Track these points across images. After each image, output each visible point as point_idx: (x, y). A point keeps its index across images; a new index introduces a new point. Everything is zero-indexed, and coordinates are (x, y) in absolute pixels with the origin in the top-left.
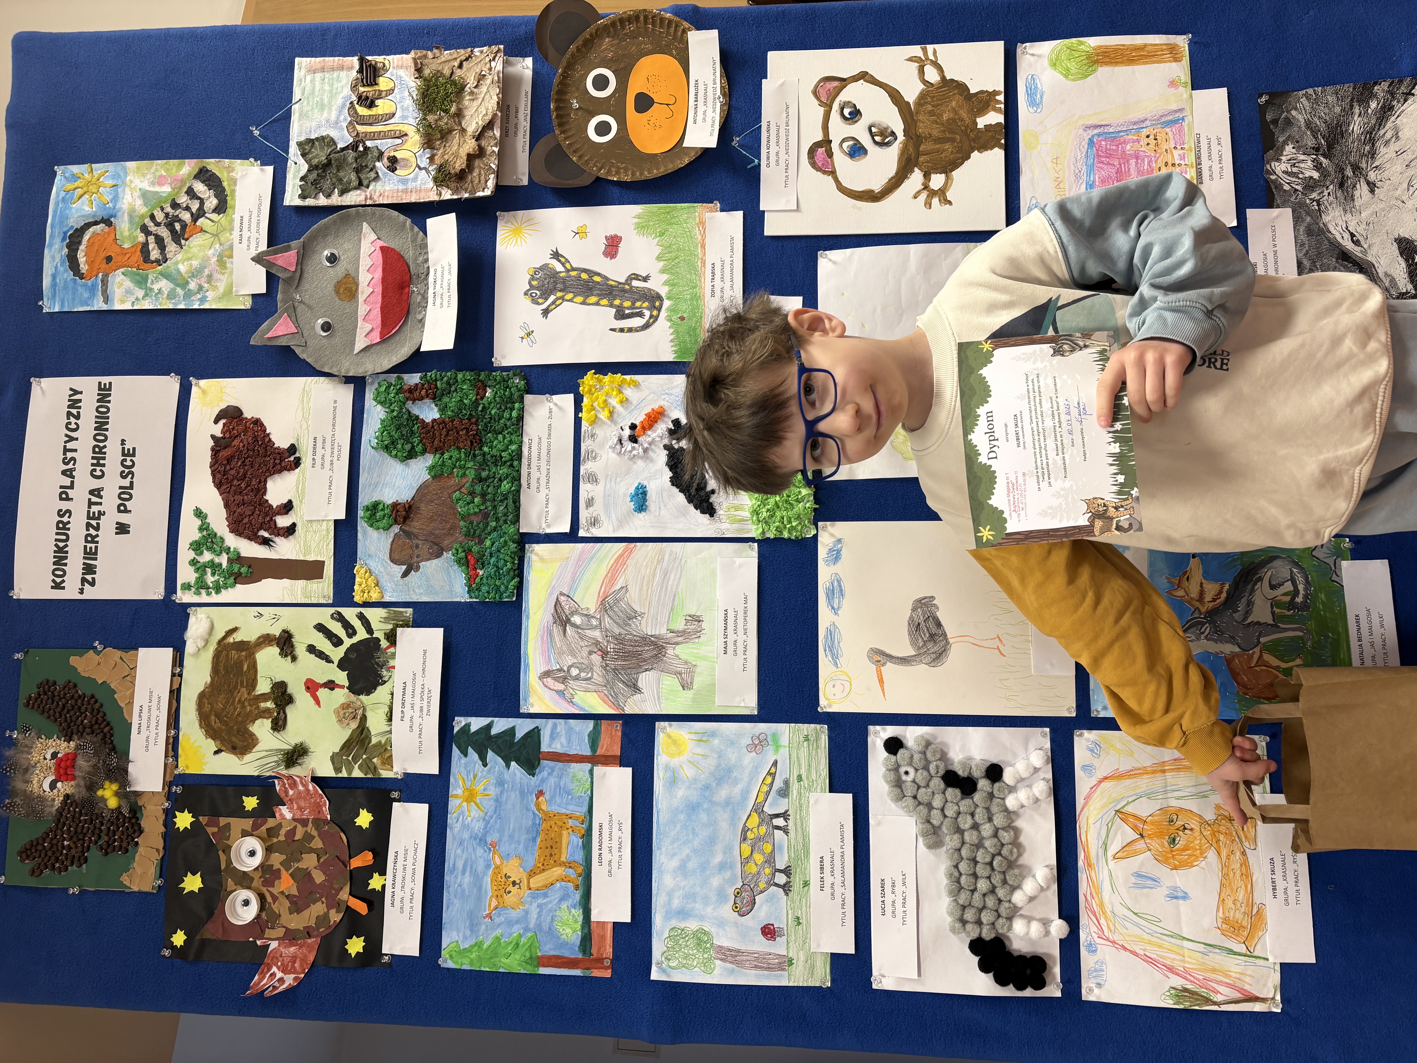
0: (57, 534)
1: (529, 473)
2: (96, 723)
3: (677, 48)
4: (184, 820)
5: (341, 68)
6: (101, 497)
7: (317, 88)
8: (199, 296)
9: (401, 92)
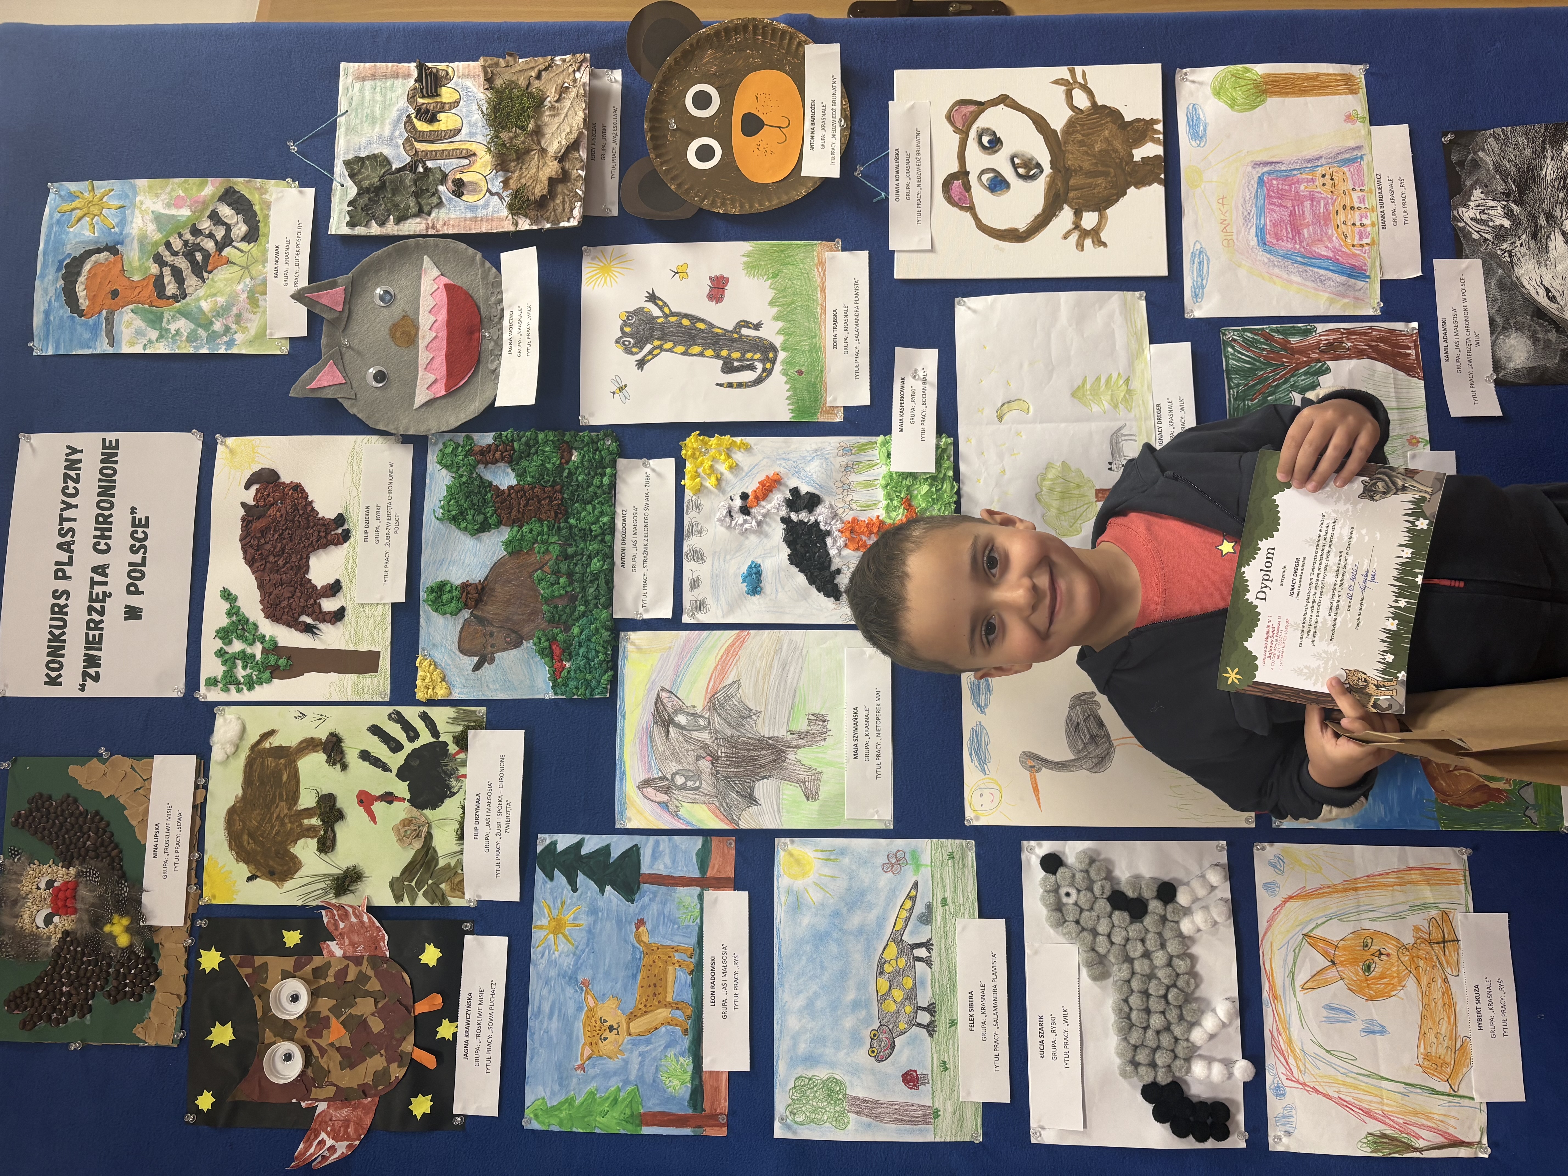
0: (52, 619)
1: (623, 550)
2: (102, 845)
3: (790, 63)
4: (211, 960)
5: (396, 76)
6: (106, 576)
7: (367, 98)
8: (225, 339)
9: (467, 105)
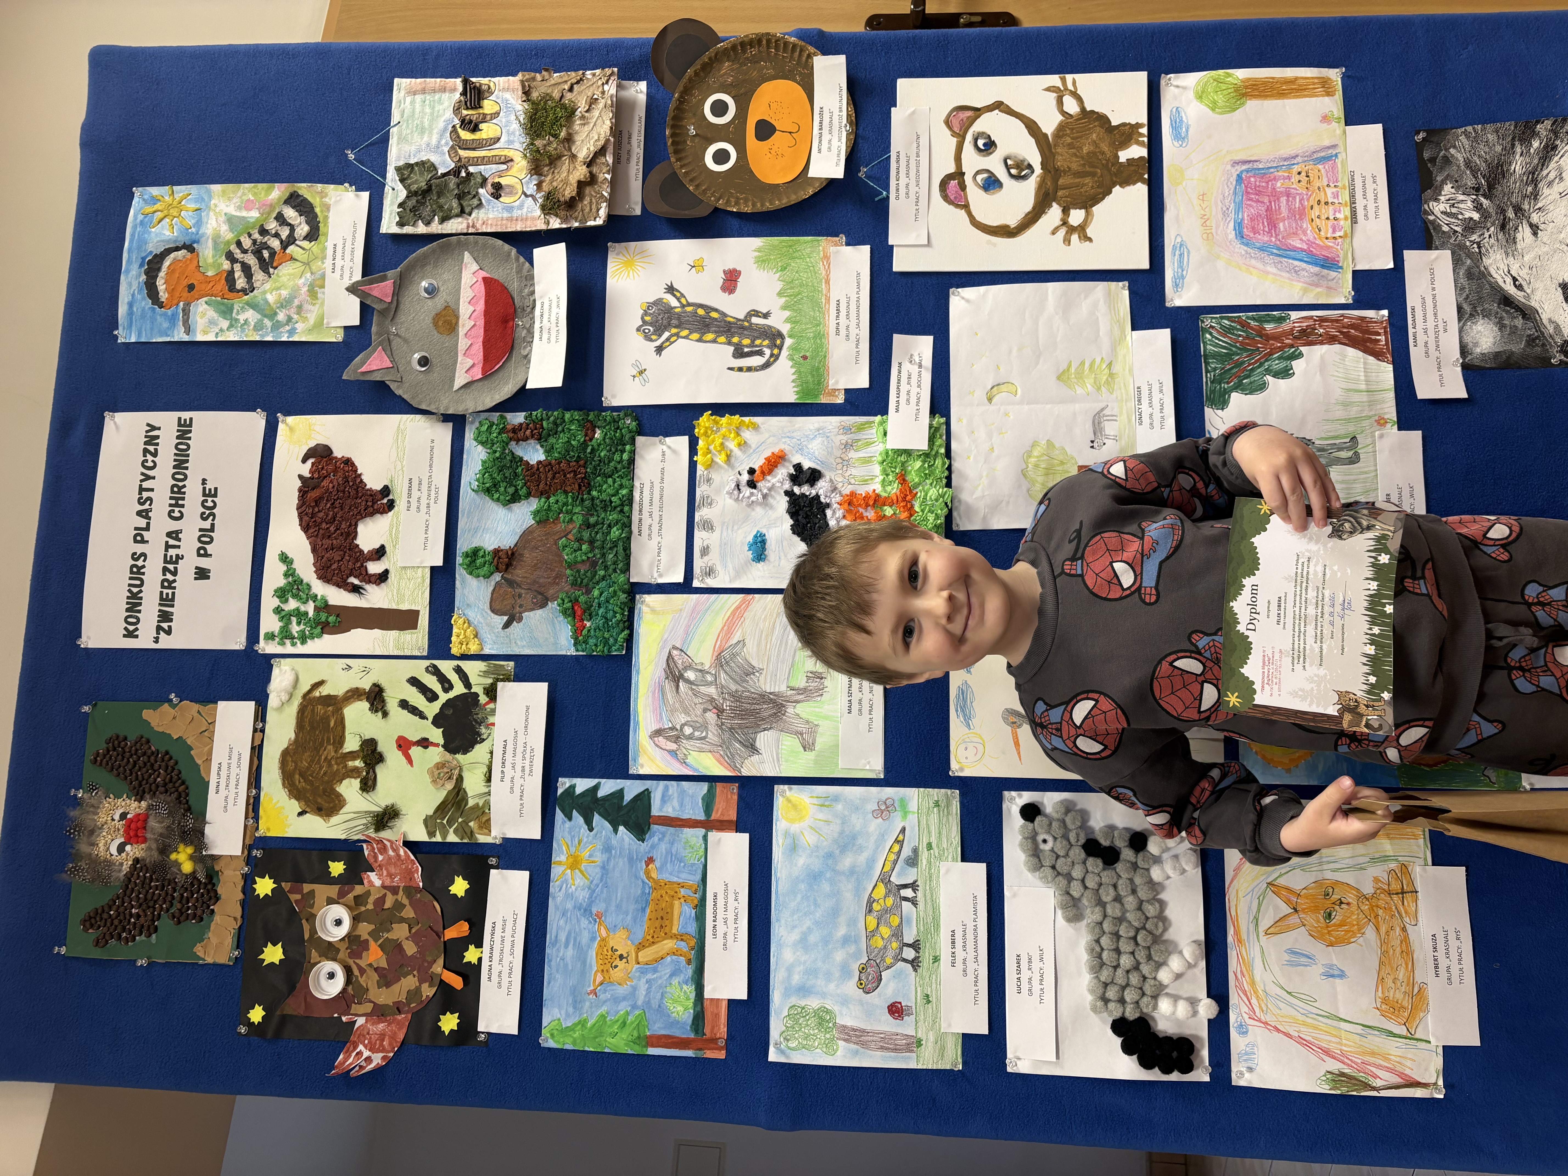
0: (131, 578)
1: (640, 520)
2: (171, 781)
3: (801, 74)
4: (264, 886)
5: (443, 90)
6: (179, 540)
7: (417, 111)
8: (287, 328)
9: (507, 116)
